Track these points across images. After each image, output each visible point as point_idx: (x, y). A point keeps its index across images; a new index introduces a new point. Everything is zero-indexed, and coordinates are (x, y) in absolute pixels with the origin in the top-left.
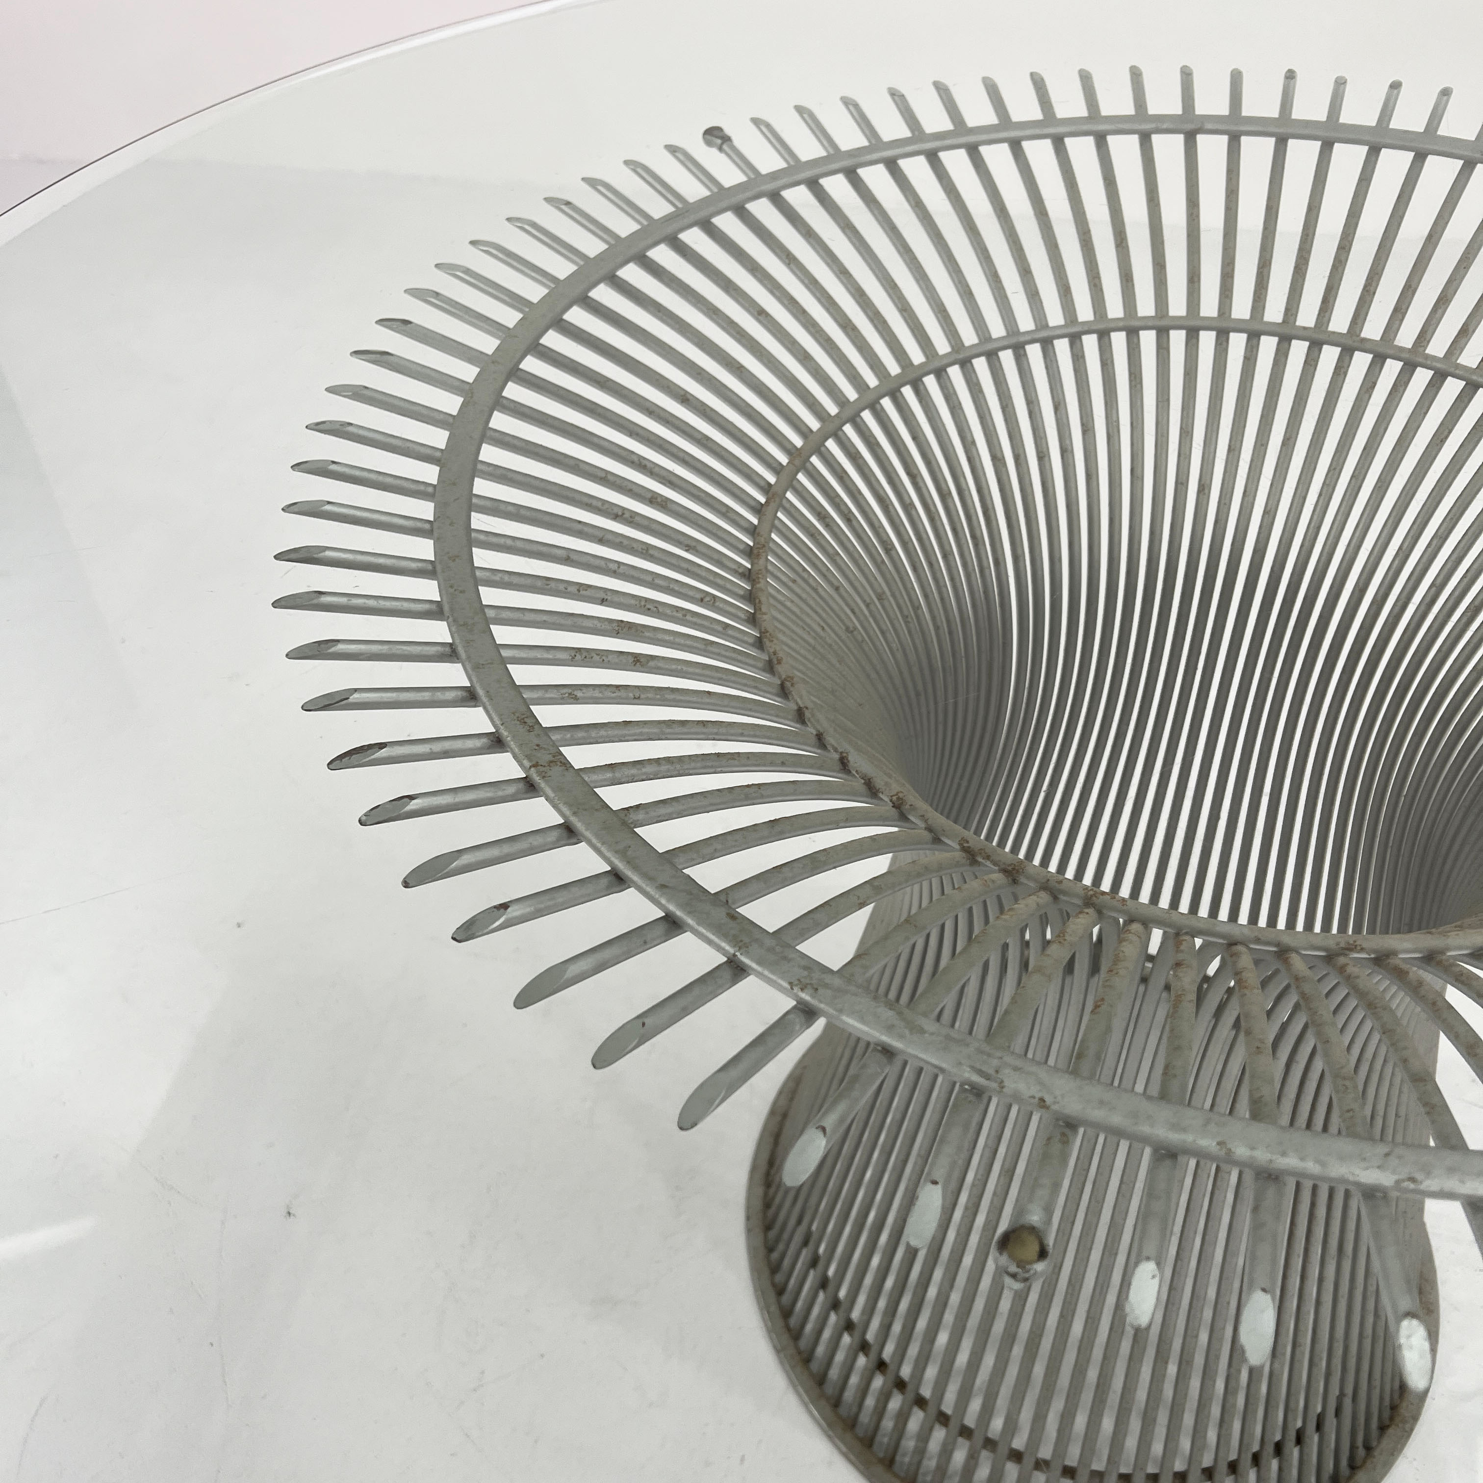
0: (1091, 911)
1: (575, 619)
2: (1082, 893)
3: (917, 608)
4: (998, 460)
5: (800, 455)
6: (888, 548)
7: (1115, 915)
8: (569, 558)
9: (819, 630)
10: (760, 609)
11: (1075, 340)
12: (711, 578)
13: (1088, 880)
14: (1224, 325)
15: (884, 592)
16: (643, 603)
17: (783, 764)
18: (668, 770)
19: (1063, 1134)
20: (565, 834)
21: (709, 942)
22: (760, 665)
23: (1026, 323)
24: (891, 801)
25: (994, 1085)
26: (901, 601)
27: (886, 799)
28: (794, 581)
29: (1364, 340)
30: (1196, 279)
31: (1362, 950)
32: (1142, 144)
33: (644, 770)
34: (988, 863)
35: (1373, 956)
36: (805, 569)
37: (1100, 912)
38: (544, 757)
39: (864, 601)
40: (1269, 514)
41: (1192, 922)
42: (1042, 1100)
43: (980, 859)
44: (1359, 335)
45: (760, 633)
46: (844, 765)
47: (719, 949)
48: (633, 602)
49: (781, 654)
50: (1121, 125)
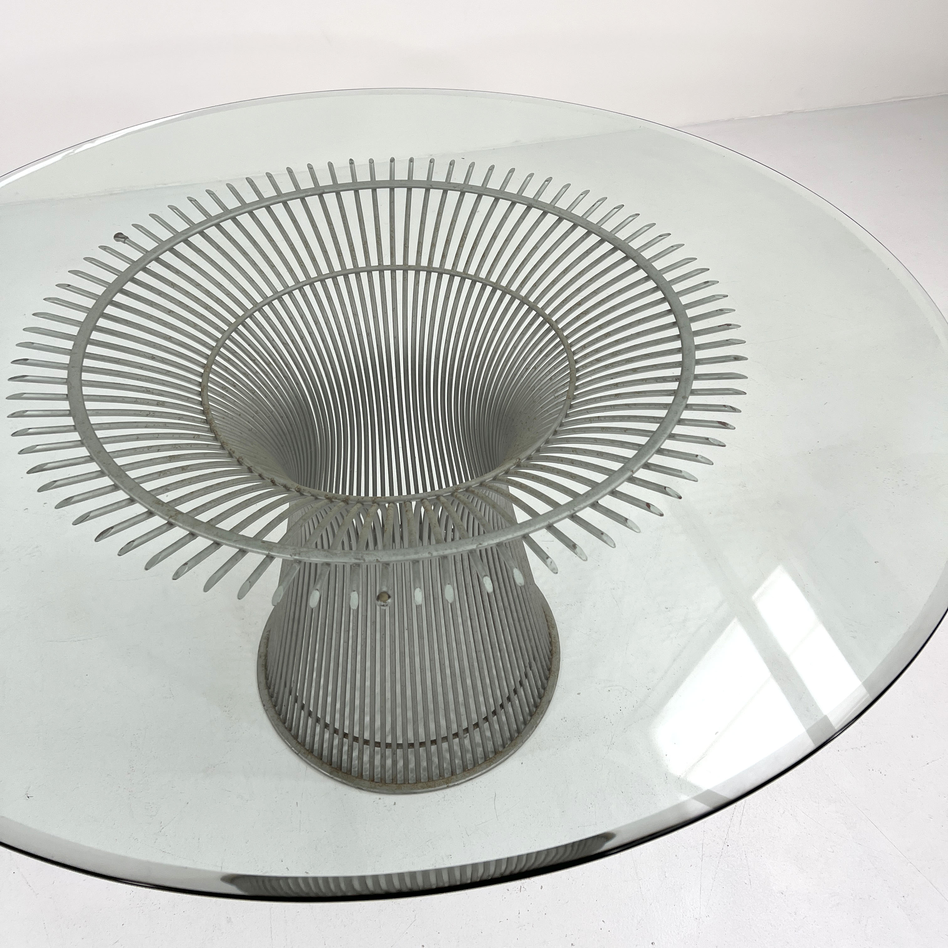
0: (375, 504)
1: (153, 461)
2: (371, 500)
3: (272, 412)
4: (285, 344)
5: (208, 367)
6: (253, 392)
7: (384, 503)
8: (138, 437)
9: (239, 434)
10: (218, 434)
11: (301, 289)
12: (194, 428)
13: (371, 494)
14: (357, 270)
15: (258, 411)
16: (174, 446)
17: (253, 489)
18: (215, 504)
19: (386, 567)
20: (191, 536)
21: (258, 553)
22: (227, 455)
23: (279, 287)
24: (296, 490)
25: (362, 561)
26: (265, 411)
27: (294, 490)
28: (224, 418)
29: (410, 266)
30: (341, 255)
31: (461, 488)
32: (302, 202)
33: (206, 507)
34: (337, 501)
35: (464, 489)
36: (226, 412)
37: (378, 504)
38: (173, 513)
39: (251, 417)
40: (396, 338)
41: (410, 497)
42: (377, 560)
43: (333, 500)
44: (407, 265)
45: (221, 443)
46: (273, 483)
47: (263, 554)
48: (170, 447)
49: (233, 449)
50: (292, 196)
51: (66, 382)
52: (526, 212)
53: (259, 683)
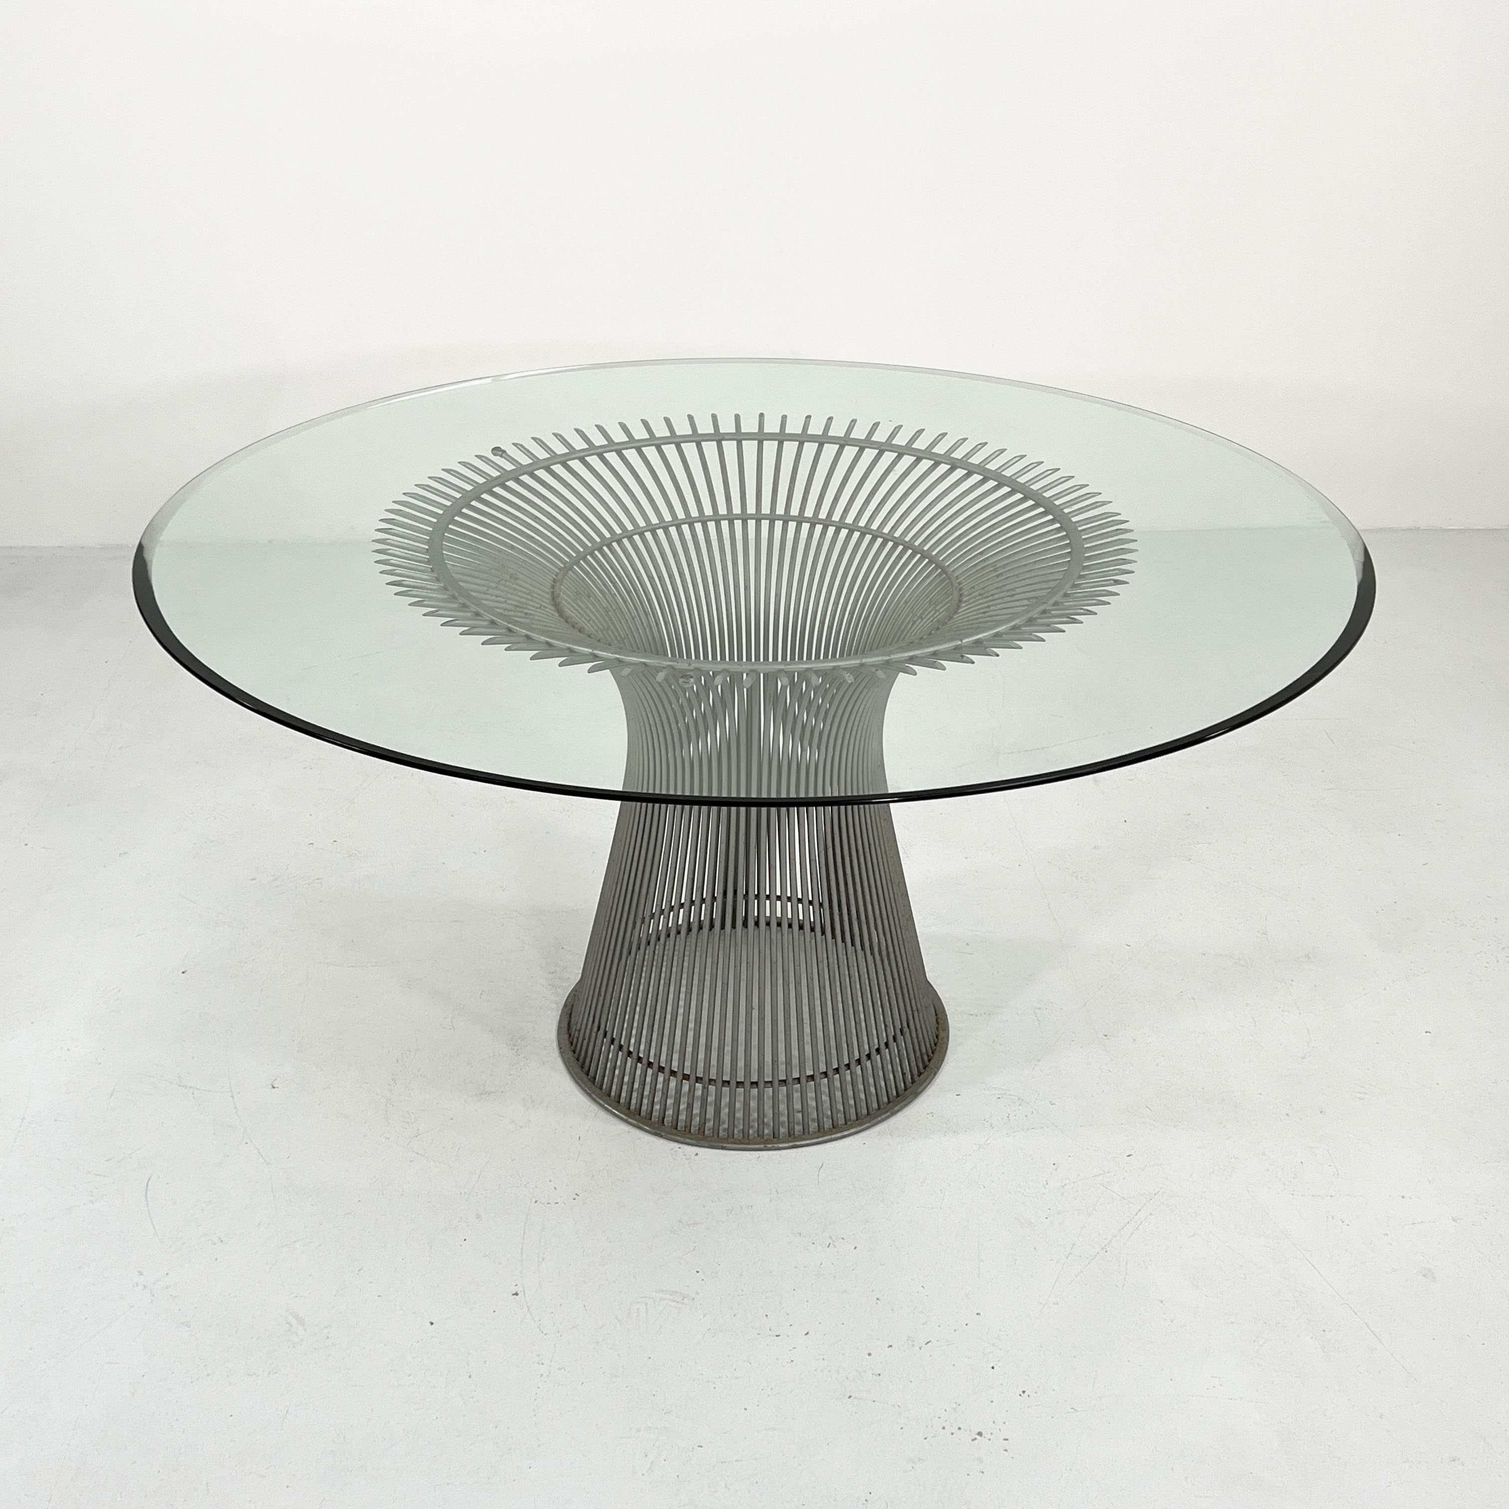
14: (745, 517)
32: (697, 446)
50: (687, 439)
51: (428, 542)
52: (933, 467)
53: (559, 1028)
